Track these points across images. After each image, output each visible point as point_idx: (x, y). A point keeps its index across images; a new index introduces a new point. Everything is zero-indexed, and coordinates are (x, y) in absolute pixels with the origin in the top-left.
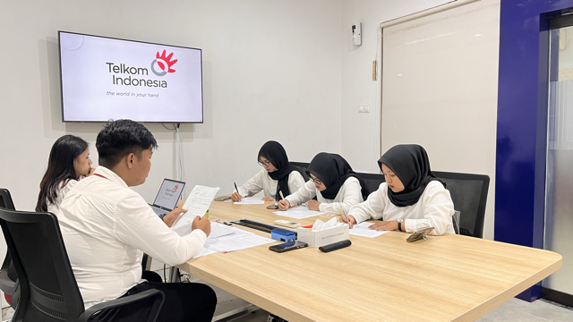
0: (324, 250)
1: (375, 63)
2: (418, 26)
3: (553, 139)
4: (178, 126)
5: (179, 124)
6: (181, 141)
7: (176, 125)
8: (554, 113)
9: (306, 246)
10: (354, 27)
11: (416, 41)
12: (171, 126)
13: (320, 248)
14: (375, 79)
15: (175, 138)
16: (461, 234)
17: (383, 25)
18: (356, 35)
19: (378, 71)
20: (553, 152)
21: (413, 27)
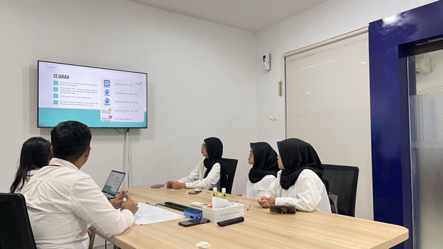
0: (221, 224)
1: (281, 83)
2: (311, 55)
3: (415, 139)
4: (128, 131)
5: (128, 129)
6: (130, 142)
7: (126, 130)
8: (414, 119)
9: (209, 221)
10: (264, 57)
11: (309, 67)
12: (123, 131)
13: (218, 223)
14: (281, 95)
15: (125, 139)
16: (339, 213)
17: (285, 55)
18: (266, 63)
19: (283, 89)
20: (416, 150)
21: (307, 56)
